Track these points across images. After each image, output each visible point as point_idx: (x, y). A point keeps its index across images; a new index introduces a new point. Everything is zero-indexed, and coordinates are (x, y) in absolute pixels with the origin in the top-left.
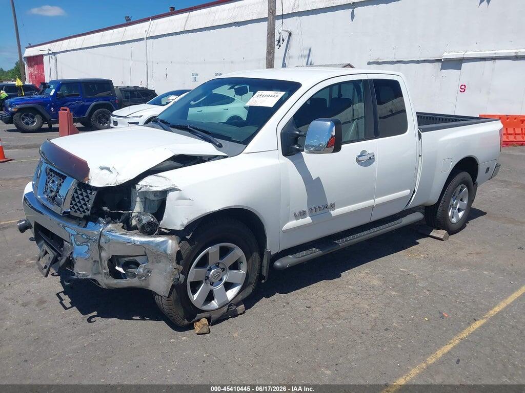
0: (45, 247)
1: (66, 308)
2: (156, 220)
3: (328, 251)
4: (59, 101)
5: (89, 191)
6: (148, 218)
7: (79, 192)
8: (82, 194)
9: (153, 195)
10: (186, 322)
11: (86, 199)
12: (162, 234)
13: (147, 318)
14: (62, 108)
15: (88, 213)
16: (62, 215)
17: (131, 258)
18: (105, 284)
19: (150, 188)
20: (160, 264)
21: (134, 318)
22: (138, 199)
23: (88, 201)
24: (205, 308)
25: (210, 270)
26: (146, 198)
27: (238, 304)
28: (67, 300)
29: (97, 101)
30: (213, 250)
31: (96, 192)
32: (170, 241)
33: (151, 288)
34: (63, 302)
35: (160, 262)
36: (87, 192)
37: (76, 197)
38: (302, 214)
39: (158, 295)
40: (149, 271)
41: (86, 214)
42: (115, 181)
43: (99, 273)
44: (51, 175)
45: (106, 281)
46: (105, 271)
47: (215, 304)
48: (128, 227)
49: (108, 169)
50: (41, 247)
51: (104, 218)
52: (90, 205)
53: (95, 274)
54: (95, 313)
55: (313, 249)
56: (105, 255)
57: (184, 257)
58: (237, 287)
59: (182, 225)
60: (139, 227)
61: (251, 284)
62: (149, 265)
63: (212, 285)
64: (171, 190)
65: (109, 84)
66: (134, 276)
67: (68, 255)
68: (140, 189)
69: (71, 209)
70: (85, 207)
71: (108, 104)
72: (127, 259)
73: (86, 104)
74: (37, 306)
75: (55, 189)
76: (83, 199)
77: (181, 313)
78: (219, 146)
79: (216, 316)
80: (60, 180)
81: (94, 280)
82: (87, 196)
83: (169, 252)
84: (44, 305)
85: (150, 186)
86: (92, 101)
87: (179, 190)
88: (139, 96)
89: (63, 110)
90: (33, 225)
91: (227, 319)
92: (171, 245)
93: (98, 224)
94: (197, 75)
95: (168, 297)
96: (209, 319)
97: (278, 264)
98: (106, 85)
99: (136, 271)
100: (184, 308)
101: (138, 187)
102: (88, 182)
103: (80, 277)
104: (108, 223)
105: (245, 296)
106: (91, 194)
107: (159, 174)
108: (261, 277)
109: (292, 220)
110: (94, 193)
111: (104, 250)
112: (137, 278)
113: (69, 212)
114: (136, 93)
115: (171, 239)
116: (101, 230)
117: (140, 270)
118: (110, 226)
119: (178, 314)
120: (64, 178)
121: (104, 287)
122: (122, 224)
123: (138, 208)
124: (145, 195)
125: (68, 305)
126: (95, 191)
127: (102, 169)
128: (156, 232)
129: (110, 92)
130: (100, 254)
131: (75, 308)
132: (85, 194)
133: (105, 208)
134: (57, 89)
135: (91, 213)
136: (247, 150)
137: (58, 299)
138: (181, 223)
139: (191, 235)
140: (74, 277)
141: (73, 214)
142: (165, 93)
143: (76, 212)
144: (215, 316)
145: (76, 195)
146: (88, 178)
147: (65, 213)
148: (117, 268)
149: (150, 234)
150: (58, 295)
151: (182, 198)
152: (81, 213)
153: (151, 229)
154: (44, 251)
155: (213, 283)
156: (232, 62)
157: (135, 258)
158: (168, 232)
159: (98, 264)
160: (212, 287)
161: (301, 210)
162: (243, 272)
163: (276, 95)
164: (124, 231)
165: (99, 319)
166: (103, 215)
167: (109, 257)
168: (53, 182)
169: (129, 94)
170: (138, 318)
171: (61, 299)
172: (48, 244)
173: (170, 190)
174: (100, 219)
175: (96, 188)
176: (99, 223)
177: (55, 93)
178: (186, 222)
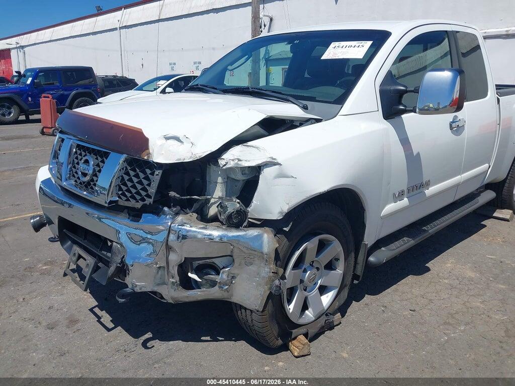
0: (77, 250)
1: (109, 330)
2: (243, 208)
3: (419, 239)
4: (36, 91)
5: (148, 171)
6: (234, 205)
7: (132, 173)
8: (137, 176)
9: (240, 173)
10: (280, 342)
11: (145, 182)
12: (252, 225)
13: (221, 339)
14: (43, 95)
15: (149, 201)
16: (106, 205)
17: (208, 260)
18: (172, 298)
19: (240, 163)
20: (250, 267)
21: (203, 338)
22: (220, 180)
23: (149, 185)
24: (301, 321)
25: (305, 271)
26: (228, 178)
27: (334, 314)
28: (106, 318)
29: (77, 89)
30: (311, 245)
31: (161, 171)
32: (265, 236)
33: (235, 299)
34: (102, 320)
35: (251, 264)
36: (144, 173)
37: (128, 180)
38: (400, 196)
39: (245, 309)
40: (233, 277)
41: (145, 203)
42: (190, 155)
43: (164, 283)
44: (81, 154)
45: (172, 293)
46: (174, 281)
47: (310, 314)
48: (204, 219)
49: (177, 139)
50: (69, 250)
51: (169, 207)
52: (152, 190)
53: (158, 285)
54: (149, 335)
55: (405, 239)
56: (175, 259)
57: (281, 255)
58: (333, 292)
59: (281, 213)
60: (222, 217)
61: (346, 286)
62: (235, 270)
63: (305, 290)
64: (267, 164)
65: (89, 71)
66: (213, 284)
67: (118, 259)
68: (225, 165)
69: (119, 197)
70: (143, 193)
71: (90, 93)
72: (201, 262)
73: (66, 93)
74: (68, 327)
75: (91, 172)
76: (140, 183)
77: (275, 330)
78: (305, 108)
79: (314, 331)
80: (97, 159)
81: (155, 293)
82: (147, 178)
83: (266, 249)
84: (79, 325)
85: (239, 160)
86: (72, 90)
87: (280, 164)
88: (119, 86)
89: (45, 97)
90: (56, 221)
91: (323, 333)
92: (267, 241)
93: (163, 216)
94: (175, 64)
95: (263, 311)
96: (306, 335)
97: (371, 259)
98: (86, 72)
99: (218, 278)
100: (278, 323)
101: (221, 162)
102: (148, 157)
103: (137, 290)
104: (177, 214)
105: (342, 302)
106: (152, 174)
107: (249, 143)
108: (355, 277)
109: (390, 203)
110: (158, 172)
111: (174, 251)
112: (217, 287)
113: (116, 202)
114: (115, 82)
115: (266, 232)
116: (169, 224)
117: (223, 276)
118: (180, 218)
119: (272, 333)
120: (106, 155)
121: (170, 301)
122: (195, 215)
123: (219, 192)
124: (228, 174)
125: (110, 325)
126: (159, 169)
127: (167, 138)
128: (245, 224)
129: (91, 80)
130: (167, 258)
131: (119, 328)
132: (142, 175)
133: (172, 194)
134: (35, 77)
135: (154, 202)
136: (343, 111)
137: (93, 316)
138: (280, 210)
139: (290, 226)
140: (128, 290)
141: (122, 202)
142: (152, 78)
143: (129, 200)
144: (312, 331)
145: (126, 177)
146: (147, 151)
147: (111, 202)
148: (190, 275)
149: (237, 226)
150: (91, 310)
151: (282, 175)
152: (138, 202)
153: (238, 220)
154: (77, 255)
155: (306, 287)
156: (214, 49)
157: (214, 260)
158: (259, 223)
159: (164, 270)
160: (306, 293)
161: (400, 189)
162: (339, 271)
163: (361, 45)
164: (202, 225)
165: (156, 343)
166: (169, 203)
167: (181, 260)
168: (87, 162)
169: (107, 84)
170: (208, 338)
171: (99, 318)
172: (81, 246)
173: (265, 165)
174: (166, 209)
175: (160, 166)
176: (165, 213)
177: (32, 81)
178: (286, 209)
